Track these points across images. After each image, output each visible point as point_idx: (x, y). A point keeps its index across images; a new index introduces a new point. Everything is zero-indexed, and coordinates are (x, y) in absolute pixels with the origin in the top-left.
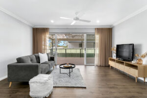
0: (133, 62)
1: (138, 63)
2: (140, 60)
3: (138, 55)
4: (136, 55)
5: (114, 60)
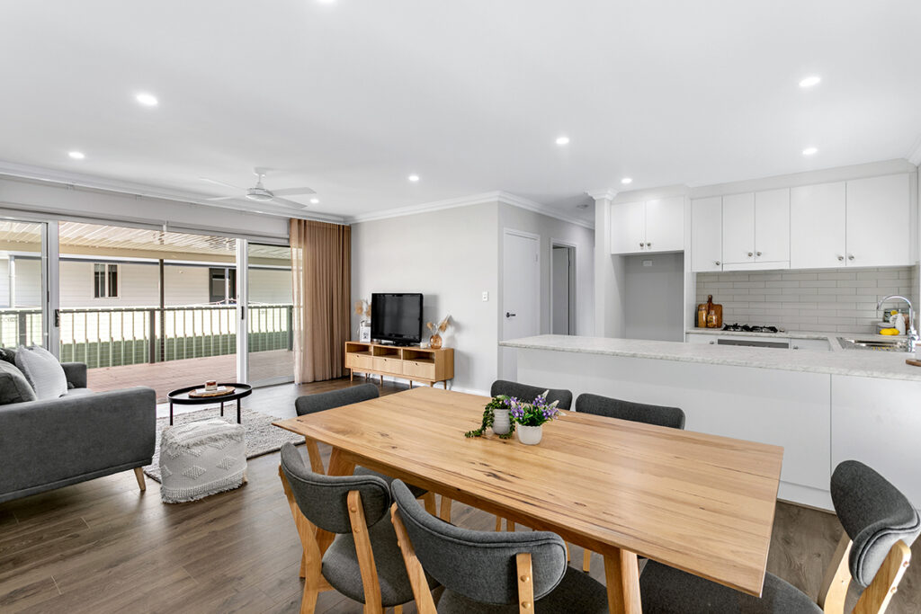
0: (424, 346)
1: (432, 347)
2: (437, 336)
3: (432, 325)
4: (429, 325)
5: (363, 349)
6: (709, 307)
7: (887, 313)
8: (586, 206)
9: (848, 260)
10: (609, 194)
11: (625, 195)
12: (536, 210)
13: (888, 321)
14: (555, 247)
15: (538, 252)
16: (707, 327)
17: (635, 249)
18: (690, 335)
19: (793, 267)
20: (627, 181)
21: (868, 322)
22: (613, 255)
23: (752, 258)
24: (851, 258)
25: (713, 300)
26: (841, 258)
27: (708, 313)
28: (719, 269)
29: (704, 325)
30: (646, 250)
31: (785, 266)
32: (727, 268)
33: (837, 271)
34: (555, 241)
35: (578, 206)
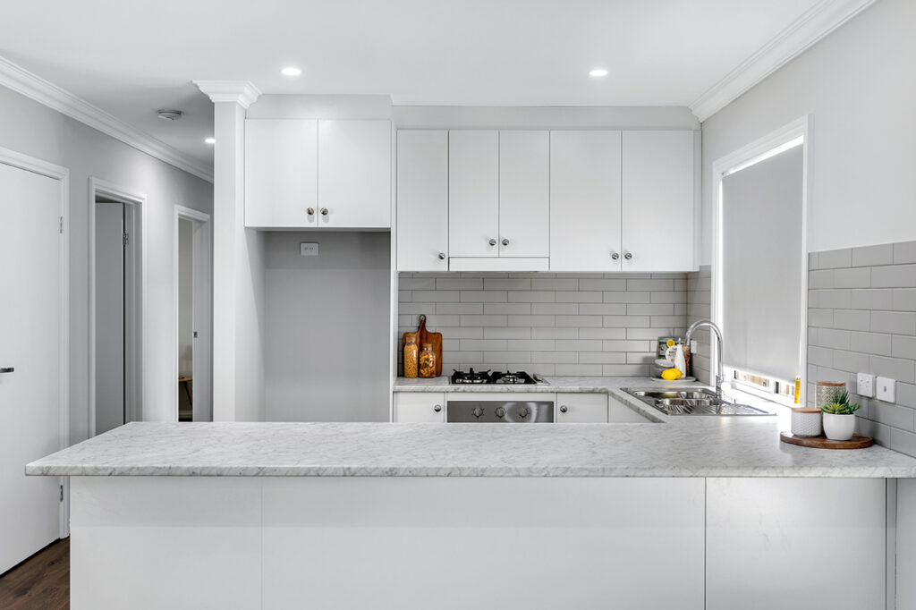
6: (421, 337)
7: (661, 344)
8: (179, 113)
9: (624, 260)
10: (244, 95)
11: (278, 103)
12: (62, 109)
13: (664, 357)
14: (99, 200)
15: (65, 213)
16: (419, 375)
17: (295, 219)
18: (401, 395)
19: (555, 269)
20: (291, 72)
21: (637, 358)
22: (247, 229)
23: (494, 251)
24: (628, 256)
25: (427, 324)
26: (615, 257)
27: (421, 349)
28: (442, 267)
29: (414, 372)
30: (319, 222)
31: (541, 267)
32: (457, 266)
33: (603, 276)
34: (101, 185)
35: (160, 112)
